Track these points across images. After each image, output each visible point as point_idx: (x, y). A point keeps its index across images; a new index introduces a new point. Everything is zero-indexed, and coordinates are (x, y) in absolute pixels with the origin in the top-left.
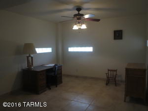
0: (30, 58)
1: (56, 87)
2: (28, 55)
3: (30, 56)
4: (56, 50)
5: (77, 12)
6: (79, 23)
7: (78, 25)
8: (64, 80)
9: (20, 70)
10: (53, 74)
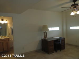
0: (45, 33)
1: (61, 51)
2: (44, 32)
3: (45, 32)
4: (62, 29)
5: (73, 3)
6: (75, 10)
7: (74, 11)
8: (67, 47)
9: (41, 39)
10: (58, 43)
